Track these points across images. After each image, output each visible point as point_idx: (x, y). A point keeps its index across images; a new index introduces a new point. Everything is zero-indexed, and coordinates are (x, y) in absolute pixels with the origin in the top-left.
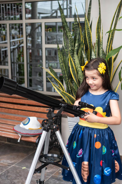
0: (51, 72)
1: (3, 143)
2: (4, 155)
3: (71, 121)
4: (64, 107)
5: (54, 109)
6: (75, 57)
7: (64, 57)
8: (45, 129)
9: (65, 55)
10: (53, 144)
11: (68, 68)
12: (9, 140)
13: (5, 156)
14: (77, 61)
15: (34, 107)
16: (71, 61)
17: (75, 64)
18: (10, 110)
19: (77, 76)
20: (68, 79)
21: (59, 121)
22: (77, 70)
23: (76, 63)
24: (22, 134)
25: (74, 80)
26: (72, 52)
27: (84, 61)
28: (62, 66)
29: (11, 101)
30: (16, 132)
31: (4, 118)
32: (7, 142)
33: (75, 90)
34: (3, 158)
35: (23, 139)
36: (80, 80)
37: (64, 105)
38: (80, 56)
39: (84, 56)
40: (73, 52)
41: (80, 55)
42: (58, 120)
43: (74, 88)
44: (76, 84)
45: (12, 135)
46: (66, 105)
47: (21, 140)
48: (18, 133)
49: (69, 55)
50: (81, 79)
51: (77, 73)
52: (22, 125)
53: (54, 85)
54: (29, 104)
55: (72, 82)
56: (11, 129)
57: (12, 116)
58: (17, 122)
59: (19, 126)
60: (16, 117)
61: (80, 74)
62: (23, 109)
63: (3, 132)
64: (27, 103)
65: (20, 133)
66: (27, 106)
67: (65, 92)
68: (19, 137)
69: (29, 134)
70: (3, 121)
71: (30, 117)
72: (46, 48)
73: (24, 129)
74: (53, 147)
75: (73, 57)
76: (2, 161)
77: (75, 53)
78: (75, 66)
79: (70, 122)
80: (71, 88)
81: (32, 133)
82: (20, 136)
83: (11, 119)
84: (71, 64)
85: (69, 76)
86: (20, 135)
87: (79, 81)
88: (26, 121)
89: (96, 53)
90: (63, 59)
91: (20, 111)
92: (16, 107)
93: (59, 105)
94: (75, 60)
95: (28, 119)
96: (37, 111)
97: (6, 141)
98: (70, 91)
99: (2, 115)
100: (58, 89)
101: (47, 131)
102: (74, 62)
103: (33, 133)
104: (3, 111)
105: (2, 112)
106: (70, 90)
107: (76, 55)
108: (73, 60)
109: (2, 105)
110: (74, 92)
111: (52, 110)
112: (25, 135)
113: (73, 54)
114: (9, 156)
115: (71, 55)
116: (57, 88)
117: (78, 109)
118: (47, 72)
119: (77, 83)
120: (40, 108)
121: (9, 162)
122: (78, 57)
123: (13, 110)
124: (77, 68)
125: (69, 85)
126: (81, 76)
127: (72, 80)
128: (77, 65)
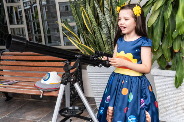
0: (66, 26)
1: (28, 100)
2: (30, 111)
3: (90, 72)
4: (80, 58)
5: (70, 62)
6: (87, 8)
7: (77, 9)
8: (63, 82)
9: (77, 8)
10: (76, 96)
11: (82, 20)
12: (33, 96)
13: (30, 113)
14: (90, 12)
15: (54, 62)
16: (84, 13)
17: (88, 14)
19: (92, 27)
20: (84, 31)
21: (80, 74)
22: (91, 20)
23: (89, 13)
24: (43, 90)
25: (89, 32)
26: (84, 3)
27: (97, 11)
28: (76, 18)
29: (31, 59)
30: (38, 88)
31: (25, 76)
32: (31, 99)
33: (91, 41)
34: (28, 115)
35: (45, 94)
36: (95, 31)
37: (79, 56)
38: (92, 7)
39: (96, 6)
40: (85, 3)
41: (92, 5)
42: (78, 72)
43: (90, 38)
44: (91, 35)
45: (34, 92)
46: (82, 56)
47: (43, 96)
48: (39, 89)
49: (82, 7)
50: (96, 29)
51: (92, 24)
53: (70, 38)
54: (48, 60)
55: (88, 33)
56: (33, 86)
57: (33, 73)
58: (38, 78)
59: (40, 82)
60: (37, 74)
61: (94, 24)
62: (43, 65)
64: (46, 59)
65: (42, 89)
66: (46, 62)
68: (41, 92)
69: (50, 89)
70: (24, 79)
71: (50, 73)
72: (59, 3)
73: (45, 85)
74: (76, 99)
75: (85, 8)
76: (27, 118)
77: (87, 4)
78: (89, 17)
80: (87, 40)
83: (32, 76)
84: (84, 15)
85: (84, 28)
87: (94, 32)
88: (47, 77)
89: (108, 2)
90: (75, 11)
91: (40, 67)
92: (36, 64)
93: (75, 56)
94: (87, 10)
95: (48, 75)
96: (57, 65)
98: (87, 43)
99: (23, 73)
100: (75, 42)
101: (64, 84)
102: (87, 13)
103: (54, 88)
104: (23, 69)
105: (23, 70)
106: (86, 41)
107: (88, 6)
108: (86, 11)
109: (22, 63)
110: (90, 43)
111: (68, 62)
112: (47, 90)
113: (85, 5)
114: (34, 112)
115: (83, 7)
116: (73, 41)
117: (95, 58)
118: (62, 27)
120: (59, 62)
121: (35, 117)
122: (91, 8)
123: (33, 68)
124: (91, 19)
125: (84, 36)
126: (95, 27)
127: (87, 31)
128: (91, 16)
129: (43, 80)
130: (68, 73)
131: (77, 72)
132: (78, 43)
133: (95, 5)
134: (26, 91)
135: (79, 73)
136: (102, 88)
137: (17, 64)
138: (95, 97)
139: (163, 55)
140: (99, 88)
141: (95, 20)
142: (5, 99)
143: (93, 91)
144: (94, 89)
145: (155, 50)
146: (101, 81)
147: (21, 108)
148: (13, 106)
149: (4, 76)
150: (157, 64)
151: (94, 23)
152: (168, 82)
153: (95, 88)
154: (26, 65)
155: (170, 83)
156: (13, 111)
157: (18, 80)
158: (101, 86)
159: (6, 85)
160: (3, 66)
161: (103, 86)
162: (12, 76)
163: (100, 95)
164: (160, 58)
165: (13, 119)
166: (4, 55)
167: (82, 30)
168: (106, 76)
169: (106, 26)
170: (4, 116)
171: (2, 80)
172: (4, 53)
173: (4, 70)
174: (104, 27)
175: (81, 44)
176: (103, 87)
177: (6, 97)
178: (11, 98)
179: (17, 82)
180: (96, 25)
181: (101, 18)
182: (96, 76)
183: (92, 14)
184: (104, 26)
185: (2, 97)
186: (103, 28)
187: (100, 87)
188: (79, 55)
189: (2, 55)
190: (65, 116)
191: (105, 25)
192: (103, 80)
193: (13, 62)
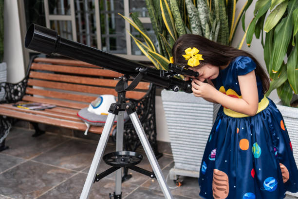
0: (134, 21)
1: (68, 138)
2: (68, 156)
4: (143, 73)
8: (112, 109)
12: (77, 133)
13: (69, 158)
17: (170, 5)
18: (75, 85)
19: (175, 26)
20: (161, 32)
21: (152, 102)
22: (174, 15)
23: (171, 3)
24: (90, 123)
25: (169, 34)
29: (77, 72)
30: (82, 120)
31: (65, 99)
32: (73, 138)
34: (66, 161)
35: (92, 130)
36: (179, 32)
37: (142, 70)
43: (169, 45)
44: (172, 39)
45: (75, 125)
46: (146, 69)
47: (89, 132)
48: (84, 121)
50: (180, 30)
51: (174, 21)
52: (90, 109)
53: (138, 42)
55: (168, 36)
56: (74, 116)
57: (79, 94)
58: (85, 104)
59: (87, 110)
60: (84, 97)
61: (178, 22)
62: (95, 84)
63: (62, 120)
65: (88, 121)
66: (101, 78)
68: (86, 126)
69: (101, 122)
70: (63, 103)
71: (103, 96)
73: (94, 115)
76: (63, 166)
78: (170, 9)
79: (166, 101)
80: (165, 47)
82: (88, 125)
83: (76, 100)
84: (163, 6)
86: (88, 123)
87: (177, 34)
88: (98, 102)
91: (90, 87)
92: (84, 80)
93: (135, 70)
95: (101, 99)
97: (71, 135)
98: (164, 52)
99: (63, 94)
100: (145, 49)
101: (114, 113)
102: (169, 3)
104: (64, 88)
105: (64, 90)
106: (163, 48)
109: (63, 78)
111: (124, 78)
112: (95, 124)
114: (75, 157)
116: (143, 47)
117: (168, 76)
119: (175, 38)
121: (74, 166)
123: (79, 86)
124: (174, 12)
125: (161, 41)
126: (179, 26)
127: (167, 33)
128: (173, 7)
129: (92, 107)
130: (122, 96)
131: (148, 100)
132: (151, 51)
134: (63, 123)
135: (150, 101)
136: (183, 128)
137: (55, 79)
138: (171, 141)
139: (287, 81)
140: (179, 128)
141: (179, 15)
142: (33, 134)
143: (170, 131)
144: (171, 129)
145: (275, 72)
146: (183, 116)
147: (55, 150)
148: (44, 145)
149: (35, 96)
150: (277, 96)
151: (179, 20)
152: (292, 128)
153: (173, 127)
154: (68, 81)
155: (296, 129)
156: (42, 153)
157: (54, 104)
158: (182, 125)
159: (34, 109)
160: (34, 80)
161: (185, 125)
162: (47, 98)
163: (179, 139)
164: (283, 85)
165: (41, 165)
166: (37, 62)
167: (158, 30)
168: (191, 110)
169: (197, 27)
170: (28, 160)
171: (30, 102)
172: (37, 59)
173: (34, 87)
174: (194, 28)
175: (155, 53)
176: (185, 127)
177: (34, 131)
178: (43, 132)
179: (52, 106)
180: (182, 23)
181: (190, 13)
182: (175, 107)
183: (175, 5)
184: (194, 25)
185: (30, 129)
186: (192, 30)
187: (180, 126)
188: (142, 68)
189: (33, 61)
190: (111, 165)
191: (197, 25)
192: (187, 115)
193: (49, 75)
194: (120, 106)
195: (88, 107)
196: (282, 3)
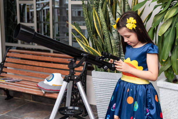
0: (76, 27)
1: (28, 101)
2: (29, 112)
4: (86, 57)
6: (99, 11)
7: (89, 11)
9: (90, 10)
10: (77, 102)
11: (93, 23)
12: (35, 97)
13: (29, 114)
14: (102, 15)
15: (59, 64)
16: (95, 15)
17: (99, 18)
18: (35, 67)
19: (102, 31)
20: (93, 34)
22: (102, 24)
23: (100, 17)
25: (98, 35)
26: (96, 6)
27: (109, 15)
28: (87, 20)
29: (36, 59)
30: (40, 89)
31: (28, 76)
32: (32, 101)
33: (99, 45)
34: (27, 115)
35: (46, 95)
38: (104, 10)
39: (109, 9)
40: (98, 6)
41: (104, 9)
43: (98, 42)
44: (100, 39)
45: (35, 92)
46: (88, 55)
48: (41, 89)
49: (94, 9)
50: (106, 33)
51: (102, 27)
52: (45, 82)
53: (78, 40)
54: (54, 61)
55: (97, 37)
56: (35, 86)
57: (37, 73)
58: (41, 79)
59: (43, 82)
60: (41, 75)
61: (105, 28)
62: (48, 67)
64: (52, 61)
65: (44, 89)
66: (52, 63)
67: (90, 46)
69: (52, 90)
70: (27, 78)
71: (54, 74)
72: (72, 5)
73: (48, 85)
74: (78, 104)
75: (97, 10)
77: (100, 7)
78: (100, 20)
79: (95, 78)
80: (95, 43)
81: (55, 90)
82: (44, 92)
84: (95, 18)
85: (94, 31)
87: (103, 36)
88: (50, 77)
89: (121, 8)
90: (87, 13)
91: (45, 68)
92: (41, 64)
93: (81, 55)
94: (99, 14)
95: (52, 76)
96: (62, 68)
97: (31, 100)
98: (95, 47)
100: (83, 45)
102: (99, 16)
103: (57, 90)
104: (28, 69)
105: (27, 70)
106: (94, 45)
107: (100, 9)
108: (97, 14)
109: (27, 62)
110: (98, 47)
112: (49, 91)
113: (98, 8)
114: (33, 113)
115: (95, 9)
116: (81, 43)
117: (101, 59)
118: (72, 30)
119: (102, 38)
120: (65, 65)
122: (103, 11)
123: (38, 68)
124: (102, 22)
125: (93, 39)
126: (105, 31)
127: (97, 35)
128: (102, 19)
129: (47, 81)
130: (72, 71)
132: (86, 45)
133: (107, 9)
134: (28, 90)
135: (83, 78)
136: (105, 95)
137: (22, 63)
138: (97, 105)
139: (171, 67)
140: (102, 95)
141: (105, 24)
142: (5, 98)
143: (96, 97)
144: (97, 95)
145: (164, 61)
146: (105, 88)
147: (20, 109)
148: (12, 105)
149: (8, 73)
150: (165, 76)
151: (105, 27)
152: (174, 96)
153: (98, 94)
154: (31, 64)
155: (176, 97)
156: (12, 110)
157: (21, 79)
158: (104, 93)
159: (8, 82)
160: (8, 64)
161: (106, 93)
162: (16, 74)
163: (102, 102)
164: (168, 69)
165: (11, 118)
166: (10, 52)
167: (91, 33)
168: (110, 83)
169: (116, 32)
170: (2, 114)
171: (5, 77)
172: (10, 50)
173: (8, 68)
174: (114, 32)
176: (106, 94)
177: (6, 96)
178: (12, 97)
179: (20, 80)
180: (106, 29)
181: (112, 23)
182: (100, 81)
183: (103, 18)
184: (114, 31)
185: (3, 95)
186: (113, 33)
187: (103, 94)
188: (85, 54)
189: (8, 51)
191: (116, 31)
192: (107, 87)
193: (18, 60)
194: (71, 77)
195: (44, 80)
196: (169, 19)
